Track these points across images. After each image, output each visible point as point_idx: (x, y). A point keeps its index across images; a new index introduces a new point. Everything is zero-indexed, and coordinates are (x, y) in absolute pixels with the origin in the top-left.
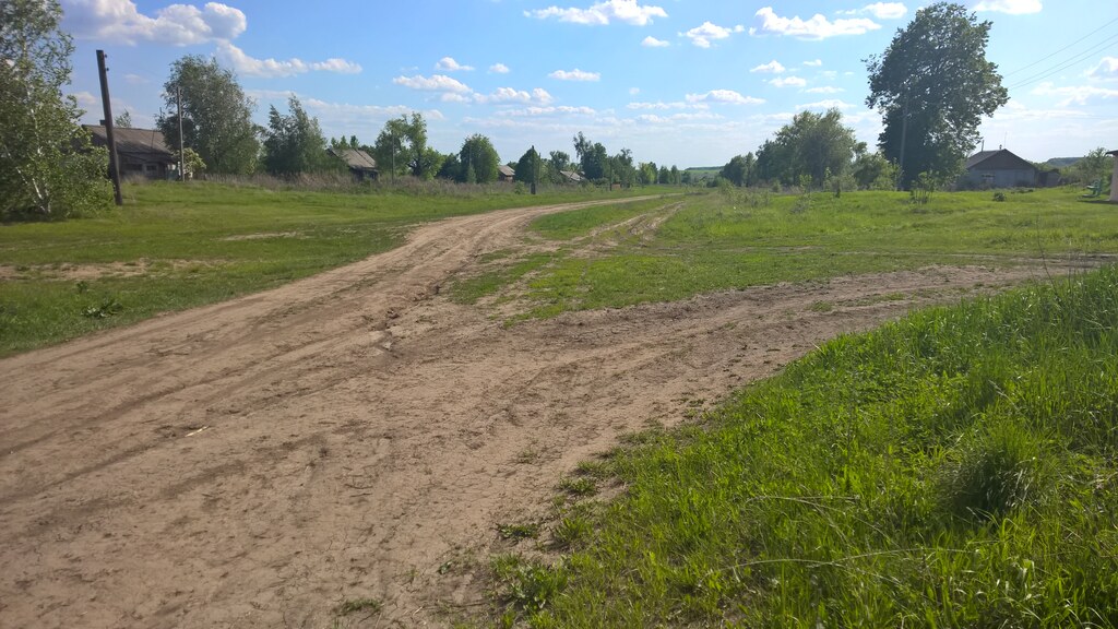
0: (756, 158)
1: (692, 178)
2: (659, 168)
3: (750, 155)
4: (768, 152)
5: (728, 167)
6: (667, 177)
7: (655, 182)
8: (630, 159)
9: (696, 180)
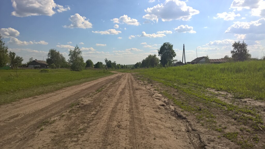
0: (141, 63)
1: (128, 67)
2: (121, 65)
3: (140, 62)
4: (144, 61)
5: (136, 65)
6: (123, 67)
7: (121, 68)
8: (116, 63)
9: (129, 68)
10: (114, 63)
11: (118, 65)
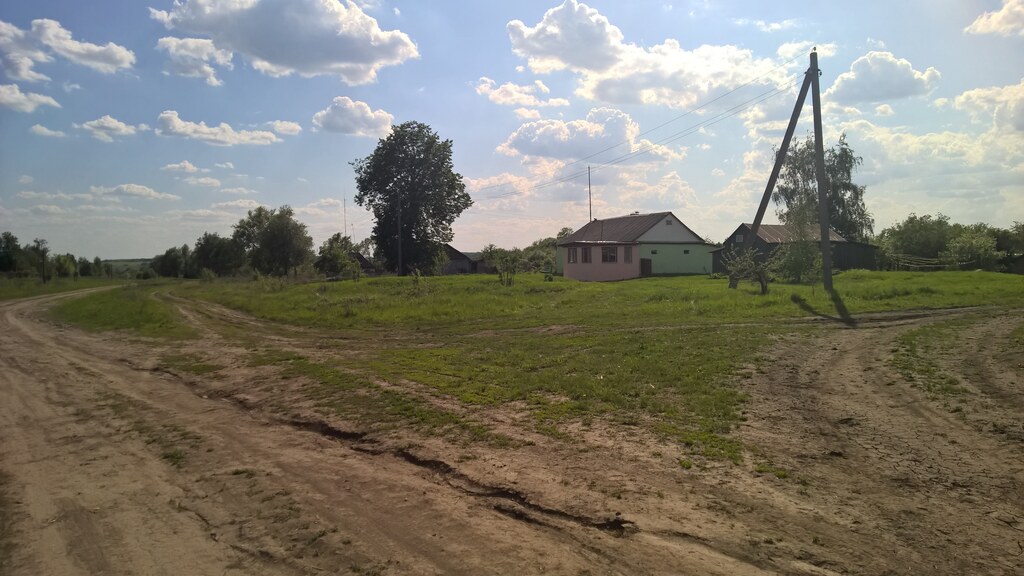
0: (194, 251)
1: (115, 269)
2: (77, 258)
3: (185, 248)
6: (89, 270)
7: (76, 275)
9: (118, 272)
10: (35, 249)
11: (58, 258)
